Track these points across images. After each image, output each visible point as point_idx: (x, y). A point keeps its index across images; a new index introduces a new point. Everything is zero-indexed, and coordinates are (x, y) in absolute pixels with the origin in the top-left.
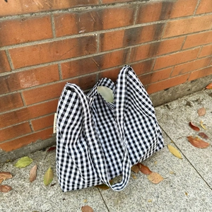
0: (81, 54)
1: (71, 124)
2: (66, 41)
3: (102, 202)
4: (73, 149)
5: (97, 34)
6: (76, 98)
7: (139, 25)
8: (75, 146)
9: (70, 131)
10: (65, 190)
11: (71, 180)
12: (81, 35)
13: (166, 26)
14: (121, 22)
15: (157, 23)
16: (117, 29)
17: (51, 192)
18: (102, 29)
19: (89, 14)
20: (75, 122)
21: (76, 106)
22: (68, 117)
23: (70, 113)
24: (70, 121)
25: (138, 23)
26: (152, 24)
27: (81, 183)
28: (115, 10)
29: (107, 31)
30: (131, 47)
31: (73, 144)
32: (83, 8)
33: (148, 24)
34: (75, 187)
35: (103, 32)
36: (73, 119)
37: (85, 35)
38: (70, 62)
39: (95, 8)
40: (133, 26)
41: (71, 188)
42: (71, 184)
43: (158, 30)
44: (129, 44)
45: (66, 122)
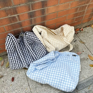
0: (11, 23)
1: (10, 47)
2: (4, 19)
3: (25, 74)
4: (12, 56)
5: (16, 15)
6: (11, 39)
7: (34, 11)
8: (13, 55)
9: (10, 49)
10: (12, 69)
11: (13, 66)
12: (10, 17)
13: (46, 10)
14: (25, 11)
15: (41, 9)
16: (24, 13)
17: (8, 70)
18: (17, 14)
19: (10, 9)
20: (11, 47)
21: (11, 42)
22: (9, 45)
23: (9, 44)
24: (9, 46)
25: (32, 10)
26: (39, 9)
27: (16, 67)
28: (21, 7)
29: (20, 14)
30: (33, 18)
31: (11, 54)
32: (7, 8)
33: (38, 10)
34: (15, 68)
35: (18, 14)
36: (11, 46)
37: (11, 16)
38: (8, 26)
39: (12, 7)
40: (31, 11)
41: (13, 68)
42: (13, 67)
43: (43, 12)
44: (31, 18)
45: (8, 47)
